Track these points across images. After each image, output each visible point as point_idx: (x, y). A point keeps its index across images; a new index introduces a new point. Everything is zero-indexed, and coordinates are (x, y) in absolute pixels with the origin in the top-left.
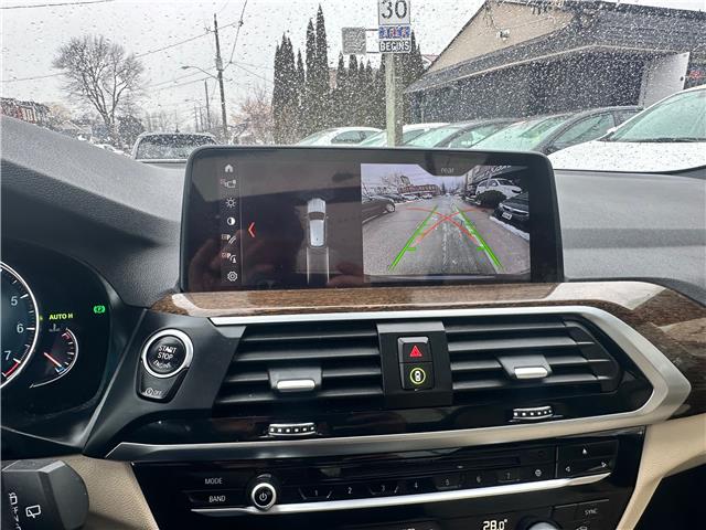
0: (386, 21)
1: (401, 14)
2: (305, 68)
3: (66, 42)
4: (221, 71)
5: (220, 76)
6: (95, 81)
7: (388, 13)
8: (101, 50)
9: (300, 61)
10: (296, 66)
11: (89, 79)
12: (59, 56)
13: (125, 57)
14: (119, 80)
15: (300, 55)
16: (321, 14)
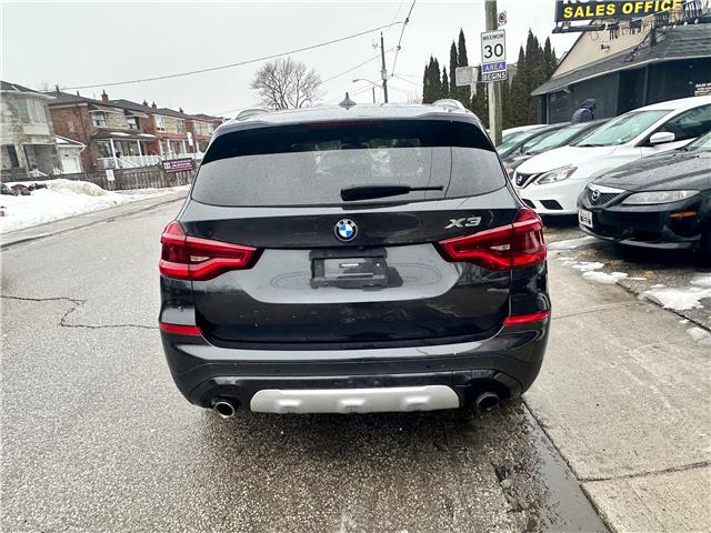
0: (486, 60)
1: (499, 53)
2: (449, 80)
3: (261, 66)
4: (385, 81)
5: (385, 85)
6: (282, 97)
7: (489, 54)
8: (287, 70)
9: (445, 76)
10: (441, 80)
11: (278, 95)
12: (255, 79)
13: (306, 73)
14: (301, 94)
15: (445, 70)
16: (462, 35)
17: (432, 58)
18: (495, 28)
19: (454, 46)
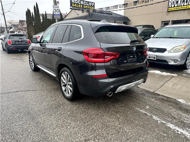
0: (54, 13)
1: (58, 12)
9: (33, 15)
16: (37, 4)
17: (28, 9)
18: (56, 5)
19: (34, 6)
